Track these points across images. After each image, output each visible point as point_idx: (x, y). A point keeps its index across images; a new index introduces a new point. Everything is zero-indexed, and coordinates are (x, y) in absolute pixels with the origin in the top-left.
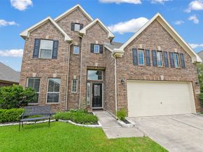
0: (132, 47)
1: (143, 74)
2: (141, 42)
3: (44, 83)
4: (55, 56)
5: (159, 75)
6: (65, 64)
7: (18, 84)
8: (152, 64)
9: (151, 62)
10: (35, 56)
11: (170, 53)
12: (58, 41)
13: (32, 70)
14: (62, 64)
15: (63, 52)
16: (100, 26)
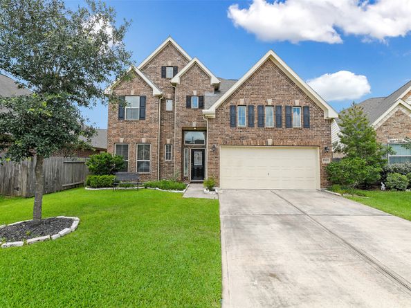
0: (229, 104)
1: (243, 137)
2: (242, 96)
3: (133, 150)
4: (142, 116)
5: (265, 138)
6: (155, 126)
7: (106, 150)
8: (256, 125)
9: (256, 121)
10: (121, 117)
11: (286, 107)
12: (145, 97)
13: (119, 135)
14: (152, 126)
15: (153, 110)
16: (199, 68)
